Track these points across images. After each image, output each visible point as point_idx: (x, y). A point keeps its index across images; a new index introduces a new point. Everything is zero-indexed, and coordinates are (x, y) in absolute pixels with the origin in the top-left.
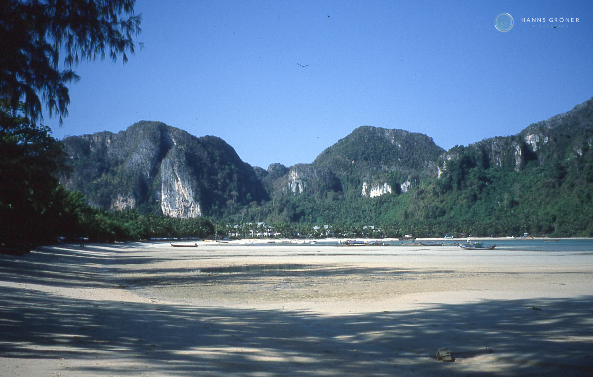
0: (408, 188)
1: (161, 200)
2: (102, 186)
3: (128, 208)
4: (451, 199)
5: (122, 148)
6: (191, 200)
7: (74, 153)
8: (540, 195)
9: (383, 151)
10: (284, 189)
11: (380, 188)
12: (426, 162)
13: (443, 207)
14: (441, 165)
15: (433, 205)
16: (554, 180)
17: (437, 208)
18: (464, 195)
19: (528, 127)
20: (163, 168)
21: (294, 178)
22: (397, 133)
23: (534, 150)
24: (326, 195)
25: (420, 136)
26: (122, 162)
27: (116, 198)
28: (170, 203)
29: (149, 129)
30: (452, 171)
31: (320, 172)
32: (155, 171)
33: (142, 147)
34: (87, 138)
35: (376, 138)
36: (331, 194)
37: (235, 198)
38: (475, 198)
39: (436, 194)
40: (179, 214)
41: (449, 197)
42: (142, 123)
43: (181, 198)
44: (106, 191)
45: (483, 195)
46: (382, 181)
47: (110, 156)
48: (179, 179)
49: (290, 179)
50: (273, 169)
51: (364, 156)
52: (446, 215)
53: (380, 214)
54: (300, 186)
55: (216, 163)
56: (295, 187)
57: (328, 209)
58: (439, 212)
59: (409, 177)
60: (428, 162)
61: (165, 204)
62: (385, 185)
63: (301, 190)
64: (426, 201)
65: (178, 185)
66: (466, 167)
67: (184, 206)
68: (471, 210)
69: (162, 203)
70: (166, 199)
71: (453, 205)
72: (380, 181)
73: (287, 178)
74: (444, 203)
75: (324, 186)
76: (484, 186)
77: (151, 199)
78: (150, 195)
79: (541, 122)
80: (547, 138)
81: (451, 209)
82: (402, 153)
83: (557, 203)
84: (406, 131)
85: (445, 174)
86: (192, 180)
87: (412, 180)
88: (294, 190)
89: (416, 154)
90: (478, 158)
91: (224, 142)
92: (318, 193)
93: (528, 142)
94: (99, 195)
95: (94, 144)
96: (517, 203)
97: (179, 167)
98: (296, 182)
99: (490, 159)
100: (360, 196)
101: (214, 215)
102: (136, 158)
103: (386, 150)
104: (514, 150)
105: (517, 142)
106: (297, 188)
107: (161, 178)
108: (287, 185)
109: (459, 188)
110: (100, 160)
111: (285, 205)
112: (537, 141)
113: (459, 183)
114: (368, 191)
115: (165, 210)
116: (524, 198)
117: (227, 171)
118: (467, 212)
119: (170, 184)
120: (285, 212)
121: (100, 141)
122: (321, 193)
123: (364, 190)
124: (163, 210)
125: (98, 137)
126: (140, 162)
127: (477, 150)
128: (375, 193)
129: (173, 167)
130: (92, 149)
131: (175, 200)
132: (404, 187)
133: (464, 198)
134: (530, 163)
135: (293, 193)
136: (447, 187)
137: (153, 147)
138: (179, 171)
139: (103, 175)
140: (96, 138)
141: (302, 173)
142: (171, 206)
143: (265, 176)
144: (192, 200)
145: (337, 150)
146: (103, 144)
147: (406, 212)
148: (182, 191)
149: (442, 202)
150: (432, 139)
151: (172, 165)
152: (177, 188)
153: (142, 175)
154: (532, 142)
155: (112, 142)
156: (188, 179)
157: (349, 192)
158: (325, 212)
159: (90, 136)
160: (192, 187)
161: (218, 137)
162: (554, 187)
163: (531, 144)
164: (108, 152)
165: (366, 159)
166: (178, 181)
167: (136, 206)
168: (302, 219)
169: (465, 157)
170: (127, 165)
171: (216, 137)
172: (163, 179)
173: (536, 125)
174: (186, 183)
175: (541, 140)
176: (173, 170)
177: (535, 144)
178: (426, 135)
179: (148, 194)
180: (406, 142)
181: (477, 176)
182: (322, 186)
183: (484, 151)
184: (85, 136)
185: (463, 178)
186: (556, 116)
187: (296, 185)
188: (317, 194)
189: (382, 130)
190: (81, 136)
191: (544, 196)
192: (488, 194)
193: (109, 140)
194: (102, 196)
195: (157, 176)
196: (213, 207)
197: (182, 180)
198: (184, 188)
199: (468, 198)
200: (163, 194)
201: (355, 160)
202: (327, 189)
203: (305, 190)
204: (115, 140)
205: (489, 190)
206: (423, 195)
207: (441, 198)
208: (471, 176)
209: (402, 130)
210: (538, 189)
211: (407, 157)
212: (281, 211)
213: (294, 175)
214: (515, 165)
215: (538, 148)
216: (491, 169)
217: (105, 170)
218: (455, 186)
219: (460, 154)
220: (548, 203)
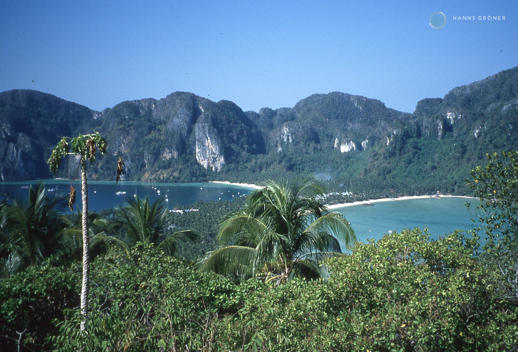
0: (366, 144)
1: (196, 152)
2: (153, 141)
3: (173, 158)
4: (395, 161)
5: (163, 111)
6: (217, 153)
7: (128, 114)
8: (450, 163)
9: (349, 112)
10: (278, 139)
11: (348, 144)
12: (379, 121)
13: (390, 167)
14: (389, 137)
15: (383, 166)
16: (459, 155)
17: (386, 168)
18: (403, 159)
19: (454, 89)
20: (197, 130)
21: (286, 132)
22: (359, 99)
23: (452, 123)
24: (309, 145)
25: (376, 102)
26: (165, 123)
27: (164, 150)
28: (203, 154)
29: (184, 100)
30: (396, 142)
31: (304, 128)
32: (190, 131)
33: (180, 113)
34: (137, 103)
35: (344, 102)
36: (312, 144)
37: (246, 150)
38: (410, 162)
39: (385, 157)
40: (209, 163)
41: (394, 160)
42: (179, 94)
43: (210, 152)
44: (157, 145)
45: (416, 159)
46: (349, 139)
47: (155, 117)
48: (209, 138)
49: (282, 132)
50: (264, 113)
51: (336, 115)
52: (392, 172)
53: (348, 166)
54: (290, 138)
55: (231, 124)
56: (286, 138)
57: (312, 160)
58: (387, 171)
59: (368, 137)
60: (381, 122)
61: (199, 155)
62: (351, 142)
63: (291, 141)
64: (378, 162)
65: (208, 142)
66: (405, 139)
67: (213, 157)
68: (408, 169)
69: (197, 154)
70: (199, 152)
71: (396, 165)
72: (347, 140)
73: (280, 131)
74: (390, 164)
75: (307, 138)
76: (416, 153)
77: (188, 151)
78: (188, 148)
79: (463, 86)
80: (460, 115)
81: (395, 168)
82: (363, 114)
83: (459, 171)
84: (365, 97)
85: (391, 143)
86: (218, 140)
87: (369, 139)
88: (285, 140)
89: (372, 115)
90: (414, 131)
91: (234, 104)
92: (303, 143)
93: (448, 117)
94: (152, 148)
95: (142, 108)
96: (436, 168)
97: (209, 130)
98: (287, 135)
99: (422, 131)
100: (333, 148)
101: (233, 163)
102: (176, 121)
103: (351, 111)
104: (438, 125)
105: (440, 120)
106: (288, 139)
107: (195, 136)
108: (280, 136)
109: (400, 154)
110: (149, 120)
111: (283, 158)
112: (454, 117)
113: (400, 151)
114: (339, 145)
115: (199, 159)
116: (441, 164)
117: (239, 129)
118: (405, 172)
119: (202, 141)
120: (283, 163)
121: (147, 105)
122: (305, 144)
123: (336, 143)
124: (198, 159)
125: (145, 103)
126: (179, 124)
127: (414, 125)
128: (345, 149)
130: (141, 111)
131: (206, 152)
132: (364, 144)
133: (403, 161)
134: (448, 134)
135: (285, 142)
136: (392, 154)
137: (188, 113)
138: (209, 133)
139: (152, 132)
140: (144, 103)
141: (291, 129)
142: (203, 157)
143: (258, 118)
144: (218, 153)
145: (316, 109)
146: (149, 107)
147: (366, 169)
148: (211, 146)
149: (389, 163)
150: (384, 104)
151: (204, 127)
152: (207, 144)
153: (181, 134)
154: (450, 117)
155: (156, 107)
156: (215, 139)
157: (326, 144)
158: (310, 163)
159: (139, 101)
160: (218, 144)
161: (230, 101)
162: (459, 159)
163: (450, 119)
164: (153, 114)
165: (337, 118)
166: (208, 139)
167: (178, 156)
168: (295, 168)
169: (405, 132)
170: (169, 126)
171: (229, 101)
172: (197, 137)
173: (459, 88)
174: (214, 141)
175: (457, 117)
176: (204, 131)
177: (452, 119)
178: (380, 101)
179: (186, 147)
180: (366, 106)
181: (412, 146)
182: (305, 138)
183: (418, 126)
184: (135, 101)
185: (403, 147)
186: (474, 83)
187: (287, 137)
188: (302, 145)
189: (349, 96)
190: (133, 101)
191: (452, 164)
192: (419, 158)
193: (153, 105)
194: (154, 149)
195: (192, 134)
196: (232, 158)
197: (211, 139)
198: (212, 144)
199: (406, 162)
200: (197, 148)
201: (329, 118)
202: (309, 140)
203: (293, 140)
204: (158, 105)
205: (419, 155)
206: (377, 157)
207: (388, 161)
208: (408, 145)
209: (363, 97)
210: (449, 159)
211: (366, 117)
212: (280, 162)
213: (285, 129)
214: (438, 135)
215: (454, 122)
216: (422, 138)
217: (153, 129)
218: (397, 152)
219: (402, 130)
220: (454, 170)
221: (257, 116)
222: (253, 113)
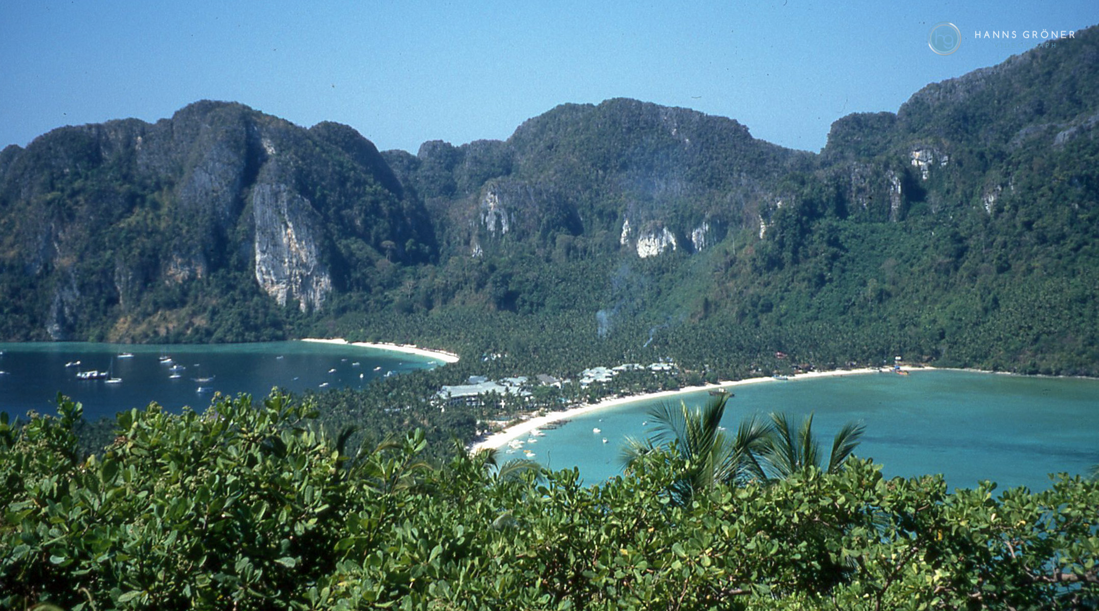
0: (705, 235)
1: (255, 261)
2: (139, 233)
3: (192, 278)
4: (782, 281)
5: (166, 154)
6: (313, 262)
7: (70, 162)
8: (925, 282)
9: (655, 151)
10: (472, 223)
11: (656, 237)
12: (736, 176)
13: (769, 295)
14: (765, 215)
15: (751, 291)
16: (948, 260)
17: (759, 298)
18: (803, 274)
19: (924, 89)
20: (258, 202)
21: (492, 205)
22: (683, 116)
23: (924, 177)
24: (554, 239)
25: (725, 124)
26: (171, 184)
27: (169, 259)
28: (273, 268)
29: (223, 123)
30: (784, 228)
31: (541, 194)
32: (239, 205)
33: (212, 159)
34: (94, 131)
35: (642, 124)
36: (563, 237)
37: (388, 254)
38: (821, 281)
39: (756, 269)
40: (291, 289)
41: (778, 278)
42: (206, 107)
43: (294, 261)
44: (149, 243)
45: (836, 272)
46: (659, 223)
47: (142, 169)
48: (290, 225)
49: (483, 205)
50: (430, 154)
51: (621, 160)
52: (774, 309)
53: (659, 293)
54: (503, 221)
55: (349, 185)
56: (493, 222)
57: (564, 280)
58: (763, 306)
59: (708, 216)
60: (740, 176)
61: (264, 269)
62: (665, 230)
63: (505, 228)
64: (739, 282)
65: (288, 235)
66: (807, 222)
67: (301, 276)
68: (815, 301)
69: (257, 267)
70: (264, 261)
71: (786, 290)
72: (655, 224)
73: (476, 201)
74: (770, 287)
75: (548, 222)
76: (835, 257)
77: (233, 260)
78: (231, 253)
79: (947, 81)
80: (946, 158)
81: (782, 298)
82: (693, 155)
83: (950, 302)
84: (698, 113)
85: (771, 234)
86: (313, 229)
87: (712, 222)
88: (491, 227)
89: (717, 159)
90: (828, 200)
91: (356, 133)
92: (538, 234)
93: (915, 163)
94: (136, 252)
95: (109, 146)
96: (889, 295)
97: (290, 202)
98: (495, 213)
99: (849, 202)
100: (618, 246)
101: (355, 289)
102: (202, 178)
103: (662, 149)
104: (890, 184)
105: (894, 170)
106: (499, 225)
107: (252, 218)
108: (477, 217)
109: (796, 261)
110: (126, 178)
111: (487, 276)
112: (930, 161)
113: (795, 252)
114: (633, 238)
115: (264, 281)
116: (901, 285)
117: (368, 199)
118: (809, 307)
119: (273, 234)
120: (489, 287)
121: (121, 137)
122: (544, 237)
123: (624, 234)
124: (260, 282)
125: (116, 131)
126: (209, 186)
127: (827, 185)
128: (647, 248)
129: (277, 201)
130: (105, 154)
131: (283, 262)
132: (696, 236)
133: (804, 280)
134: (916, 206)
135: (490, 233)
136: (774, 263)
137: (234, 159)
138: (290, 211)
139: (137, 210)
140: (113, 133)
141: (507, 198)
142: (275, 274)
143: (416, 169)
144: (315, 262)
145: (569, 143)
146: (129, 143)
147: (706, 300)
148: (295, 246)
149: (767, 284)
150: (747, 129)
151: (276, 195)
152: (285, 240)
153: (215, 213)
154: (920, 163)
155: (145, 141)
156: (307, 225)
157: (599, 235)
158: (561, 286)
159: (98, 127)
160: (315, 239)
161: (344, 124)
162: (947, 272)
163: (919, 167)
164: (139, 162)
165: (624, 167)
166: (287, 227)
167: (208, 273)
168: (519, 301)
169: (805, 203)
170: (181, 193)
171: (342, 125)
172: (258, 222)
173: (938, 86)
174: (304, 231)
175: (937, 162)
176: (277, 206)
177: (926, 168)
178: (735, 121)
179: (228, 250)
180: (700, 136)
181: (826, 238)
182: (544, 221)
183: (838, 187)
184: (90, 127)
185: (800, 244)
186: (974, 73)
187: (495, 218)
188: (535, 239)
189: (654, 109)
190: (82, 127)
191: (930, 287)
192: (843, 271)
193: (139, 138)
194: (141, 254)
195: (244, 212)
196: (353, 275)
197: (296, 226)
198: (299, 240)
199: (810, 281)
200: (258, 251)
201: (605, 168)
202: (554, 227)
203: (512, 228)
204: (151, 138)
205: (845, 264)
206: (735, 268)
207: (765, 277)
208: (816, 237)
209: (691, 111)
210: (923, 272)
211: (700, 163)
212: (481, 285)
213: (491, 199)
214: (890, 211)
215: (931, 175)
216: (850, 217)
217: (138, 200)
218: (787, 255)
219: (797, 196)
220: (935, 301)
221: (412, 163)
222: (402, 156)
